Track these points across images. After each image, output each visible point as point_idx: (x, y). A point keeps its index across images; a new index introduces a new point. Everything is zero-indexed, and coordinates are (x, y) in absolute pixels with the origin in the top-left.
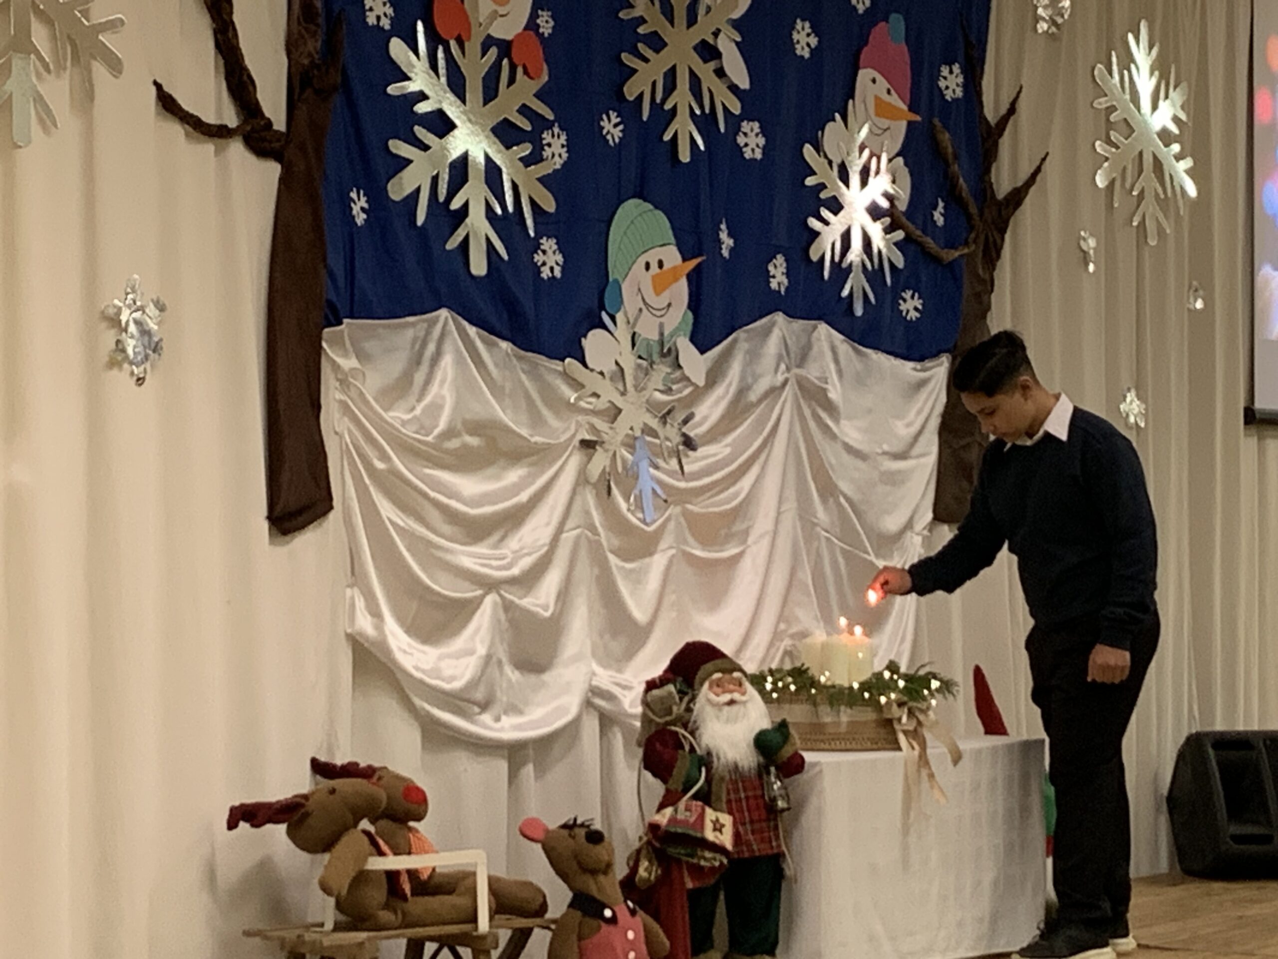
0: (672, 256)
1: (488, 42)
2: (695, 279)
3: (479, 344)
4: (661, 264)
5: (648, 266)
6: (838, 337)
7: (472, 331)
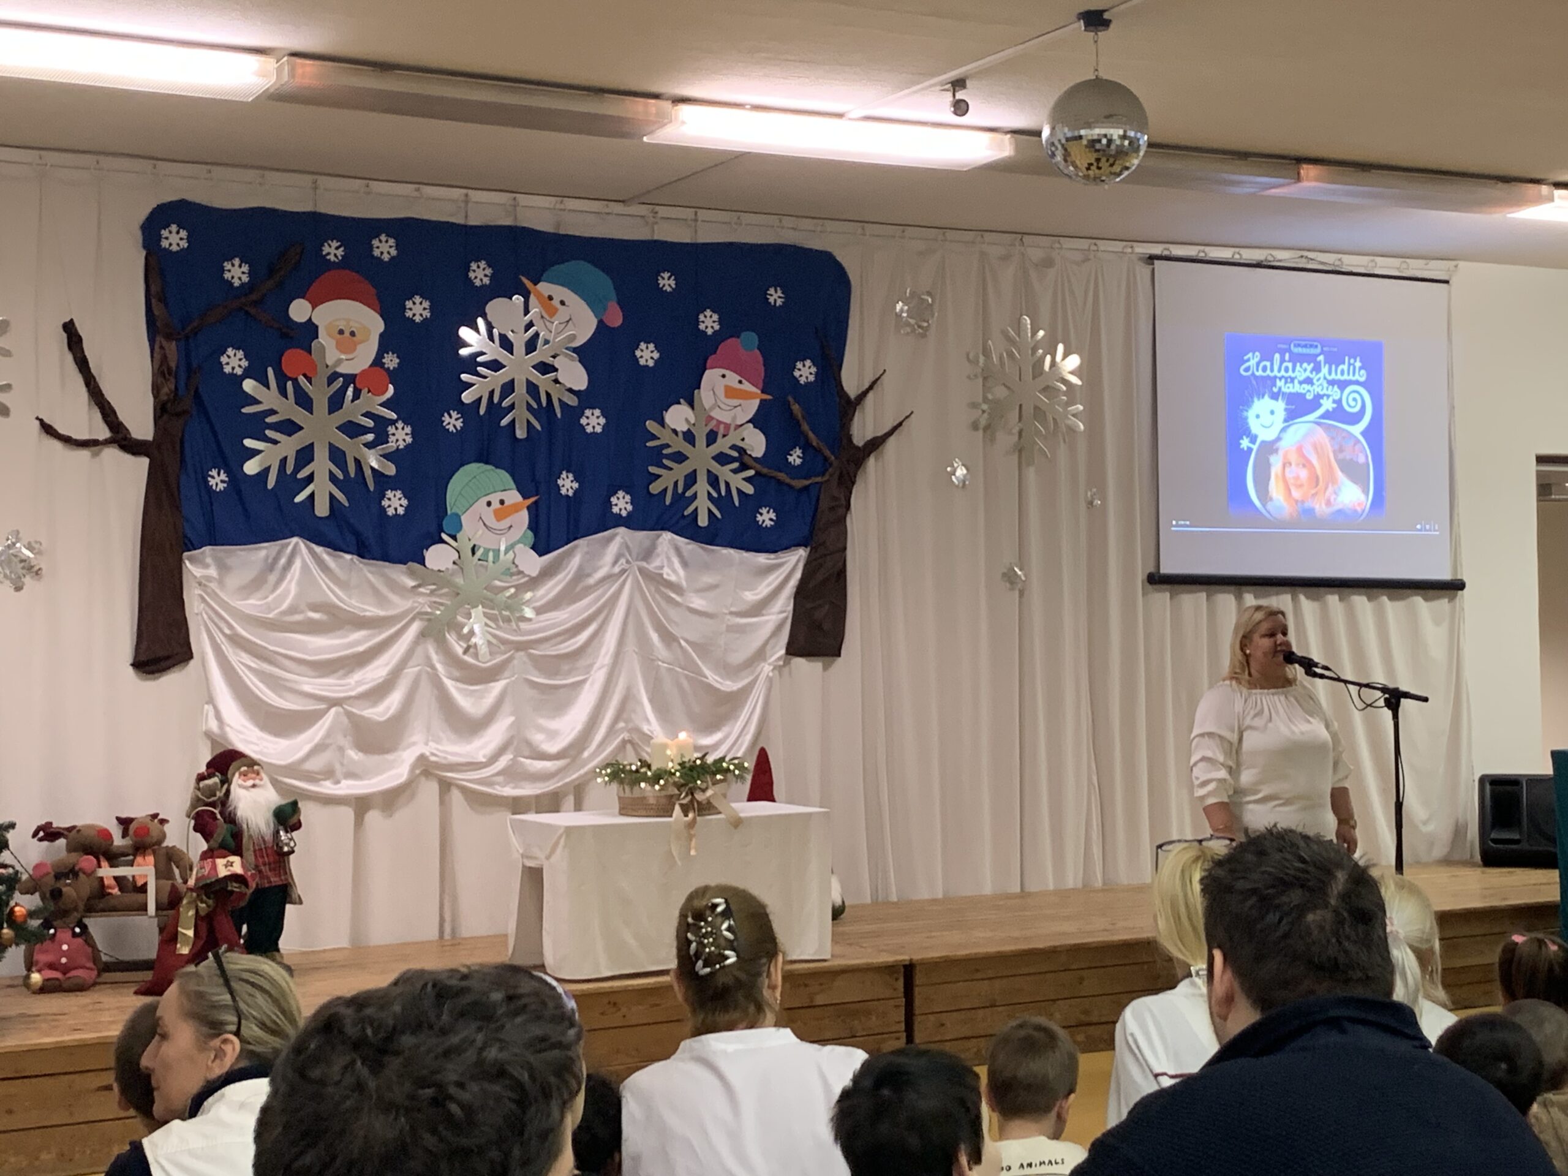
0: (513, 497)
1: (333, 377)
2: (533, 510)
3: (326, 557)
4: (502, 502)
5: (489, 504)
6: (681, 541)
7: (319, 549)
